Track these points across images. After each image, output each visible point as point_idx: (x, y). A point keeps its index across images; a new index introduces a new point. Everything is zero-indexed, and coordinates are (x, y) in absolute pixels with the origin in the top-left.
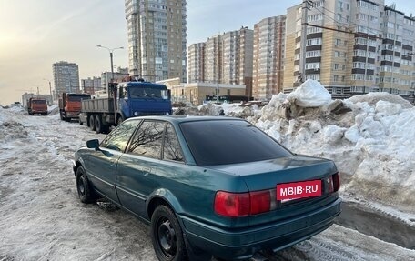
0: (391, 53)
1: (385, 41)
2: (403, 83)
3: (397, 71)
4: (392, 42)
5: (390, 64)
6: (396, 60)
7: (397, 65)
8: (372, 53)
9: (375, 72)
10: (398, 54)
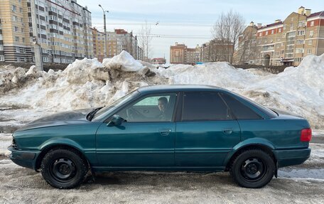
0: (56, 23)
1: (50, 13)
2: (67, 47)
3: (62, 37)
4: (55, 14)
5: (56, 31)
6: (61, 29)
7: (61, 33)
8: (43, 21)
9: (47, 37)
10: (61, 25)
